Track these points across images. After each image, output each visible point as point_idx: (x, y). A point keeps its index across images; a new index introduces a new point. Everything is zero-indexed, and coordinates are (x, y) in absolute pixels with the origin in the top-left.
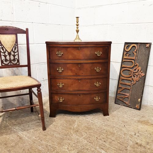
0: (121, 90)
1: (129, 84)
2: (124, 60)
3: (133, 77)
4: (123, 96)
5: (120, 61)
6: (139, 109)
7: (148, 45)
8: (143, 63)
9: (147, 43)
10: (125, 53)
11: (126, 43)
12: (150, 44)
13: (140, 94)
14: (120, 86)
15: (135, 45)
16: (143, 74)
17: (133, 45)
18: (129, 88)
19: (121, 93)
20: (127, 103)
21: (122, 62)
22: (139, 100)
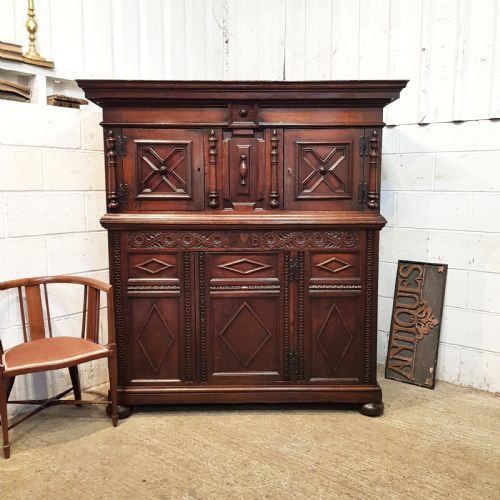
0: (396, 350)
1: (411, 339)
2: (399, 294)
3: (417, 327)
4: (399, 363)
5: (392, 294)
6: (432, 388)
7: (441, 269)
8: (435, 301)
9: (441, 265)
10: (401, 280)
11: (401, 262)
12: (446, 267)
13: (432, 358)
14: (395, 343)
15: (419, 267)
16: (436, 322)
17: (415, 266)
18: (411, 347)
19: (396, 357)
20: (408, 376)
21: (396, 297)
22: (431, 369)
